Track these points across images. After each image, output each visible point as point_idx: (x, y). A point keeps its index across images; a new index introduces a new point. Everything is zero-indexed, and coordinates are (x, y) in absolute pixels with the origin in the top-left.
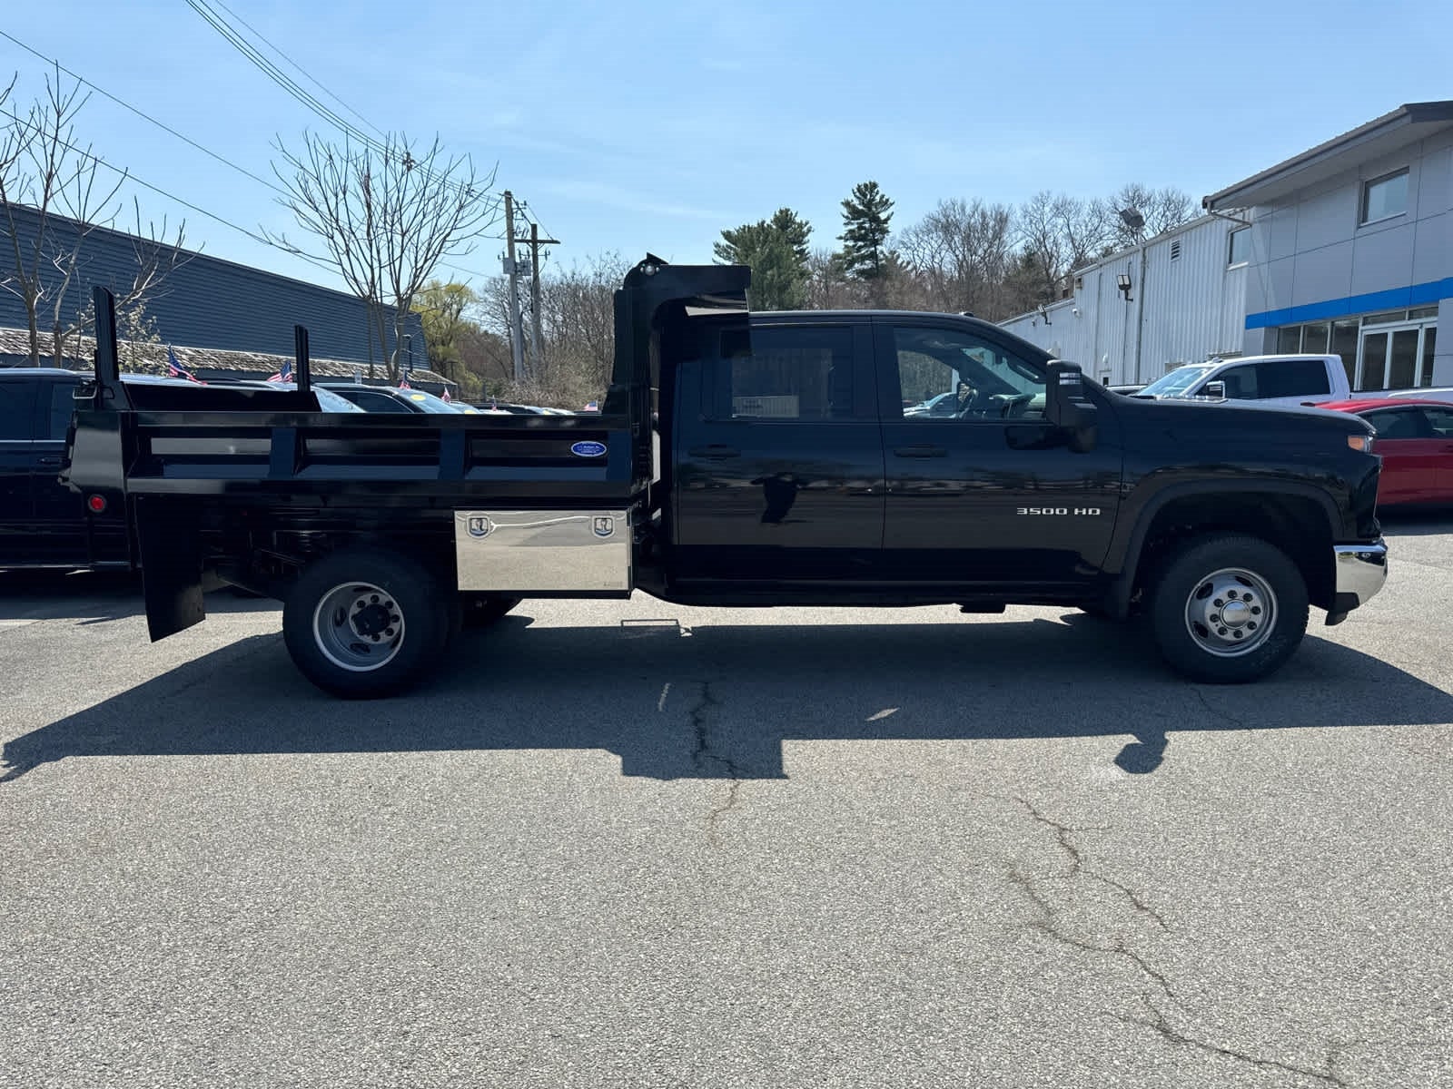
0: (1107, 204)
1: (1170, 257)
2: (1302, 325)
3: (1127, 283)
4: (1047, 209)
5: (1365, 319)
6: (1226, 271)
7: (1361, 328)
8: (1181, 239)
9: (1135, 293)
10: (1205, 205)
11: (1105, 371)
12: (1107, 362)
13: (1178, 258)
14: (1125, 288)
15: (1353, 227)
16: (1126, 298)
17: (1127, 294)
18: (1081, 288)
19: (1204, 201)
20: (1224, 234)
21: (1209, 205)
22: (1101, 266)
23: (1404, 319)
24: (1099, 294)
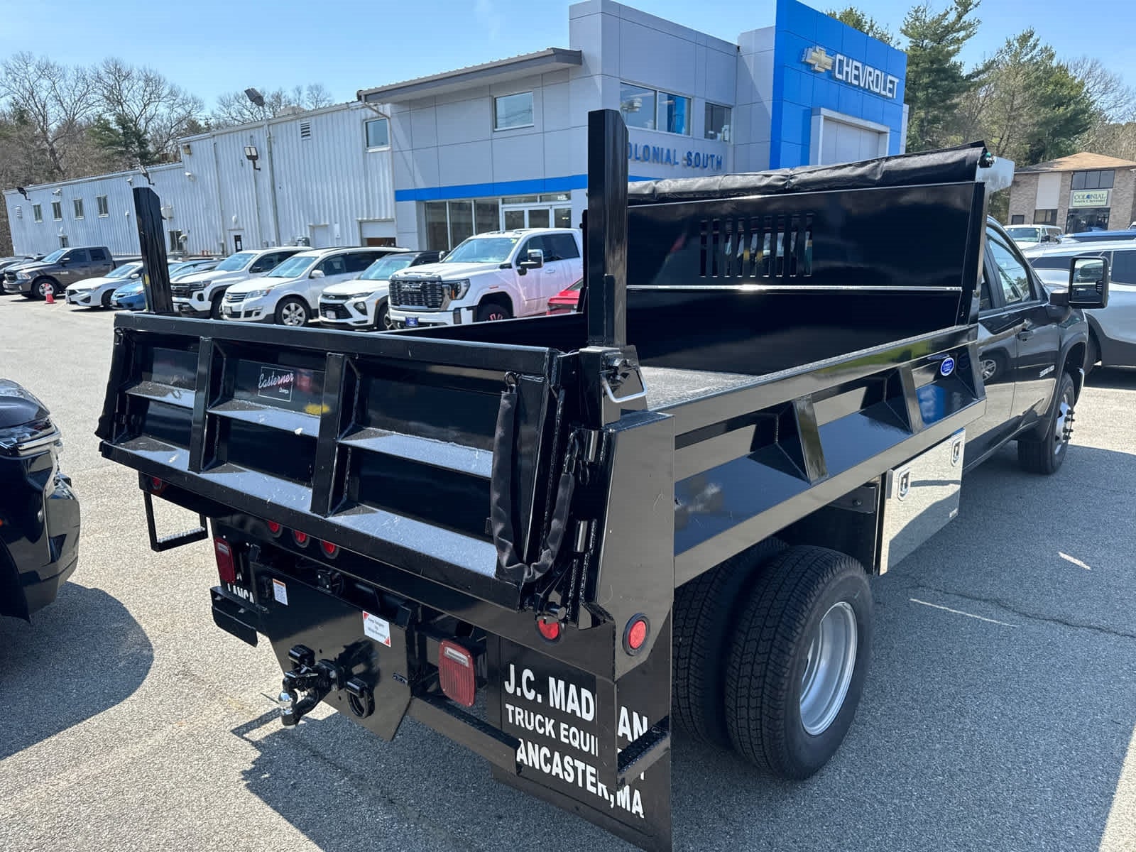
0: (90, 74)
1: (300, 135)
2: (447, 201)
3: (254, 154)
4: (31, 69)
5: (503, 200)
6: (365, 153)
7: (501, 206)
8: (312, 122)
9: (263, 163)
10: (359, 98)
11: (235, 230)
12: (236, 222)
13: (309, 137)
14: (253, 158)
15: (490, 131)
16: (255, 168)
17: (254, 164)
18: (190, 154)
19: (358, 94)
20: (359, 122)
21: (363, 98)
22: (214, 136)
23: (536, 201)
24: (217, 162)
